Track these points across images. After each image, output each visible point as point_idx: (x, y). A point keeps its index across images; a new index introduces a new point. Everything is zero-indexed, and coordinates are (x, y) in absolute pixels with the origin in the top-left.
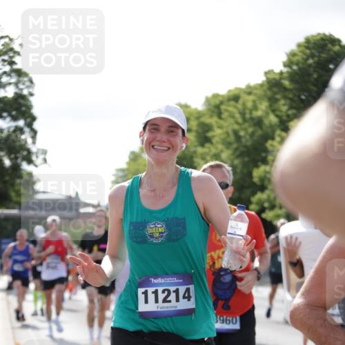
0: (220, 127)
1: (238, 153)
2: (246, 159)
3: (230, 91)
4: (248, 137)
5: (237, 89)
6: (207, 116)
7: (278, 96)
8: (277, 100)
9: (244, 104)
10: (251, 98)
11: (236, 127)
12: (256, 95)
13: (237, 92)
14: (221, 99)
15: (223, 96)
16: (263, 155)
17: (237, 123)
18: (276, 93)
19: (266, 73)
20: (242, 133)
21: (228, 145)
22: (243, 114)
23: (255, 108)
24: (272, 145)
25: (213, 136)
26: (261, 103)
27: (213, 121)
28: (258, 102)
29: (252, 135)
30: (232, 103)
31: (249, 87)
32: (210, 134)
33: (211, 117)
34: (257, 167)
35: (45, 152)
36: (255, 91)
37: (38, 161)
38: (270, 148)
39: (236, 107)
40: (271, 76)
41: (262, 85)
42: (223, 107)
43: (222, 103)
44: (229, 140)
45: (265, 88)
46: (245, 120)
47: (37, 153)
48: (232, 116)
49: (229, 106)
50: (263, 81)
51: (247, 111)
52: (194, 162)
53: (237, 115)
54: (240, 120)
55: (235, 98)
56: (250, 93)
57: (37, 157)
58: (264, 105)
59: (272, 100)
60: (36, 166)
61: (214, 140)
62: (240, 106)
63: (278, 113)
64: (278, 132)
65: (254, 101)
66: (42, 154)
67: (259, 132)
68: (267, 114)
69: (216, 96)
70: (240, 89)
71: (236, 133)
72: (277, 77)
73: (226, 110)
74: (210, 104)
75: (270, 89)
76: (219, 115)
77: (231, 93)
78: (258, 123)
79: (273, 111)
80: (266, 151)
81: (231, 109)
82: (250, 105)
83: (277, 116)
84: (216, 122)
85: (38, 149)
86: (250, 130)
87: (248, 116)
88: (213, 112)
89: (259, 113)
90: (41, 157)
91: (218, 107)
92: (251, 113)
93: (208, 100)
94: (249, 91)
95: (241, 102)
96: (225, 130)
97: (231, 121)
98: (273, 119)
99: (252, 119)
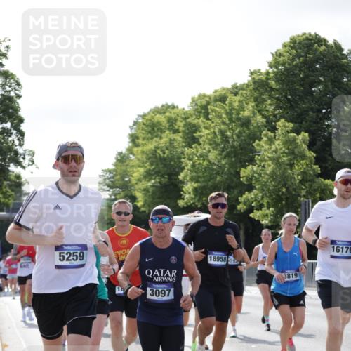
0: (206, 128)
1: (225, 153)
2: (233, 159)
3: (216, 91)
4: (235, 137)
5: (224, 89)
6: (194, 117)
7: (264, 97)
8: (264, 101)
9: (231, 104)
10: (238, 98)
11: (223, 127)
12: (242, 95)
13: (223, 93)
14: (208, 99)
15: (210, 97)
16: (251, 155)
17: (224, 123)
18: (262, 94)
19: (252, 73)
21: (215, 145)
22: (229, 114)
23: (243, 109)
24: (258, 145)
25: (201, 137)
26: (247, 104)
27: (201, 121)
28: (244, 102)
29: (239, 135)
30: (218, 103)
31: (235, 87)
32: (197, 135)
34: (245, 167)
35: (32, 153)
36: (241, 91)
37: (25, 163)
38: (257, 148)
39: (223, 107)
40: (257, 77)
41: (248, 85)
42: (209, 107)
43: (208, 103)
44: (216, 140)
45: (251, 88)
46: (231, 120)
47: (24, 154)
48: (220, 117)
50: (249, 82)
51: (234, 112)
52: (181, 162)
53: (224, 116)
54: (227, 121)
55: (222, 99)
56: (236, 94)
58: (251, 106)
59: (259, 101)
60: (24, 168)
61: (201, 141)
62: (227, 106)
63: (265, 113)
64: (265, 132)
65: (239, 101)
66: (29, 155)
68: (254, 114)
69: (202, 96)
70: (228, 89)
72: (263, 77)
73: (213, 111)
74: (196, 105)
75: (256, 89)
76: (207, 116)
77: (218, 93)
78: (246, 123)
79: (260, 111)
80: (253, 151)
81: (218, 109)
82: (236, 104)
83: (264, 116)
84: (203, 122)
85: (25, 150)
86: (237, 131)
87: (234, 116)
88: (200, 112)
89: (247, 113)
90: (28, 157)
91: (205, 107)
92: (238, 114)
93: (193, 100)
94: (236, 90)
95: (227, 102)
96: (212, 130)
97: (218, 120)
98: (260, 119)
99: (239, 119)
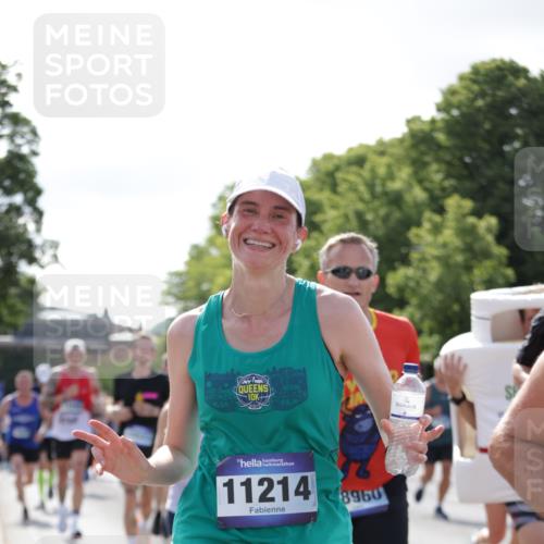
0: (334, 207)
3: (351, 150)
4: (379, 223)
5: (361, 146)
6: (315, 190)
7: (427, 159)
8: (425, 165)
9: (373, 170)
10: (385, 160)
11: (360, 206)
12: (392, 155)
13: (361, 152)
14: (336, 162)
15: (339, 158)
16: (403, 250)
17: (362, 200)
18: (423, 154)
19: (409, 122)
20: (369, 217)
22: (371, 186)
23: (391, 176)
24: (417, 236)
25: (325, 221)
26: (400, 169)
27: (324, 196)
28: (395, 169)
29: (386, 219)
30: (354, 169)
31: (381, 143)
32: (318, 218)
33: (321, 190)
34: (394, 269)
35: (55, 245)
36: (391, 150)
37: (45, 259)
38: (414, 240)
39: (360, 175)
40: (416, 127)
41: (401, 141)
42: (339, 175)
43: (338, 168)
44: (348, 226)
45: (408, 143)
46: (374, 196)
47: (43, 246)
48: (354, 189)
49: (348, 172)
50: (404, 135)
51: (378, 182)
53: (362, 188)
54: (367, 196)
55: (358, 160)
56: (382, 153)
57: (43, 253)
58: (405, 173)
59: (418, 165)
60: (42, 267)
61: (325, 227)
62: (366, 173)
63: (427, 185)
64: (428, 214)
65: (389, 166)
66: (51, 247)
67: (397, 215)
68: (410, 186)
69: (328, 157)
70: (368, 147)
71: (360, 215)
72: (426, 128)
73: (345, 180)
74: (318, 171)
75: (415, 146)
76: (334, 188)
77: (353, 154)
78: (396, 200)
79: (420, 182)
80: (408, 244)
81: (352, 178)
82: (382, 171)
83: (426, 189)
84: (329, 199)
85: (45, 241)
86: (383, 211)
87: (379, 189)
88: (324, 183)
89: (396, 185)
90: (50, 252)
91: (331, 175)
92: (383, 185)
93: (315, 164)
94: (382, 149)
95: (368, 166)
96: (342, 211)
97: (352, 196)
98: (419, 194)
99: (386, 194)
